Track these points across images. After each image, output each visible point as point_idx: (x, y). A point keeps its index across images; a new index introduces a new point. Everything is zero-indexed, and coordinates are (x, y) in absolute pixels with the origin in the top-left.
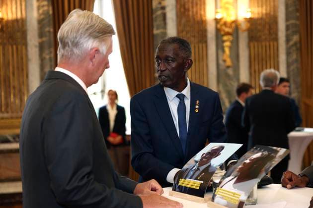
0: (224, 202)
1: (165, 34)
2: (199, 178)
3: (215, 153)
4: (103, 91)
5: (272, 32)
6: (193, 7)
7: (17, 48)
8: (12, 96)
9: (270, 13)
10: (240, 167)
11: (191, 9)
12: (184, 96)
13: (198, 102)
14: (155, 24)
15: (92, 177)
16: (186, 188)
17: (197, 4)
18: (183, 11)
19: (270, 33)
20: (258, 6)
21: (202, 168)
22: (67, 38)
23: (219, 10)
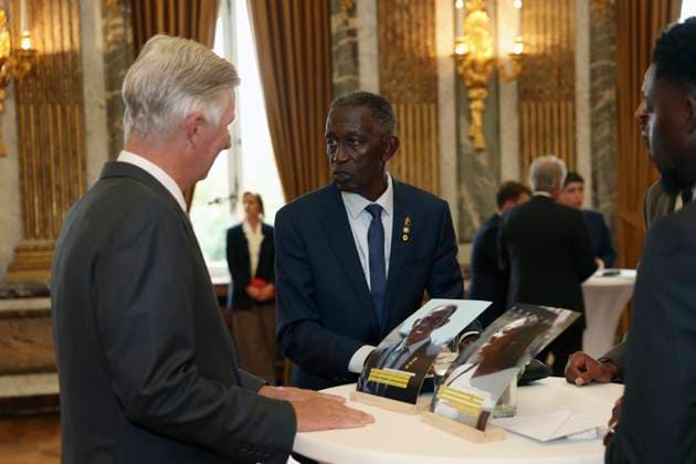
0: (452, 412)
1: (356, 84)
2: (407, 367)
3: (439, 319)
4: (233, 197)
5: (563, 81)
6: (410, 32)
7: (63, 110)
8: (54, 205)
9: (559, 46)
10: (485, 345)
11: (406, 35)
12: (380, 209)
13: (407, 220)
14: (336, 65)
15: (194, 368)
16: (382, 385)
17: (418, 26)
18: (390, 39)
19: (560, 84)
20: (538, 32)
21: (414, 348)
22: (139, 94)
23: (461, 38)
